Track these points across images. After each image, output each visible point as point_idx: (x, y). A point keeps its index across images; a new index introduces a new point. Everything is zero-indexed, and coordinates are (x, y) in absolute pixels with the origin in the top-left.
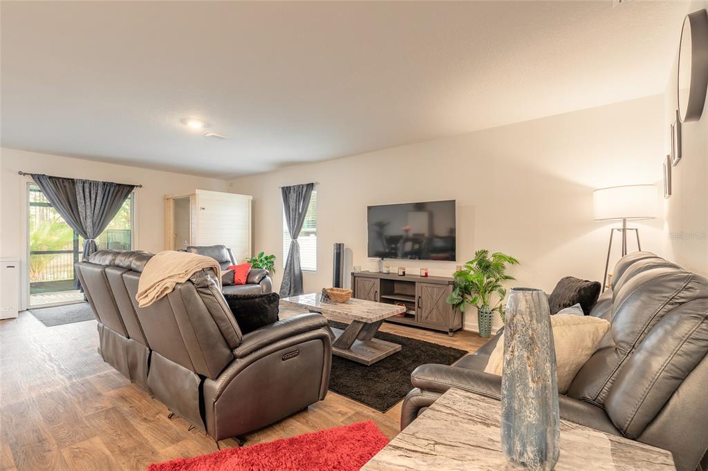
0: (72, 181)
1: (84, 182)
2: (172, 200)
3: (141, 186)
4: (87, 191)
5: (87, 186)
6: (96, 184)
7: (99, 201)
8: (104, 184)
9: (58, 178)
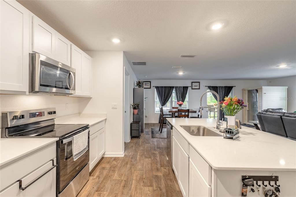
0: (217, 87)
1: (220, 87)
2: (247, 91)
3: (235, 86)
4: (220, 89)
5: (220, 88)
6: (223, 87)
7: (223, 92)
8: (225, 87)
9: (214, 87)
